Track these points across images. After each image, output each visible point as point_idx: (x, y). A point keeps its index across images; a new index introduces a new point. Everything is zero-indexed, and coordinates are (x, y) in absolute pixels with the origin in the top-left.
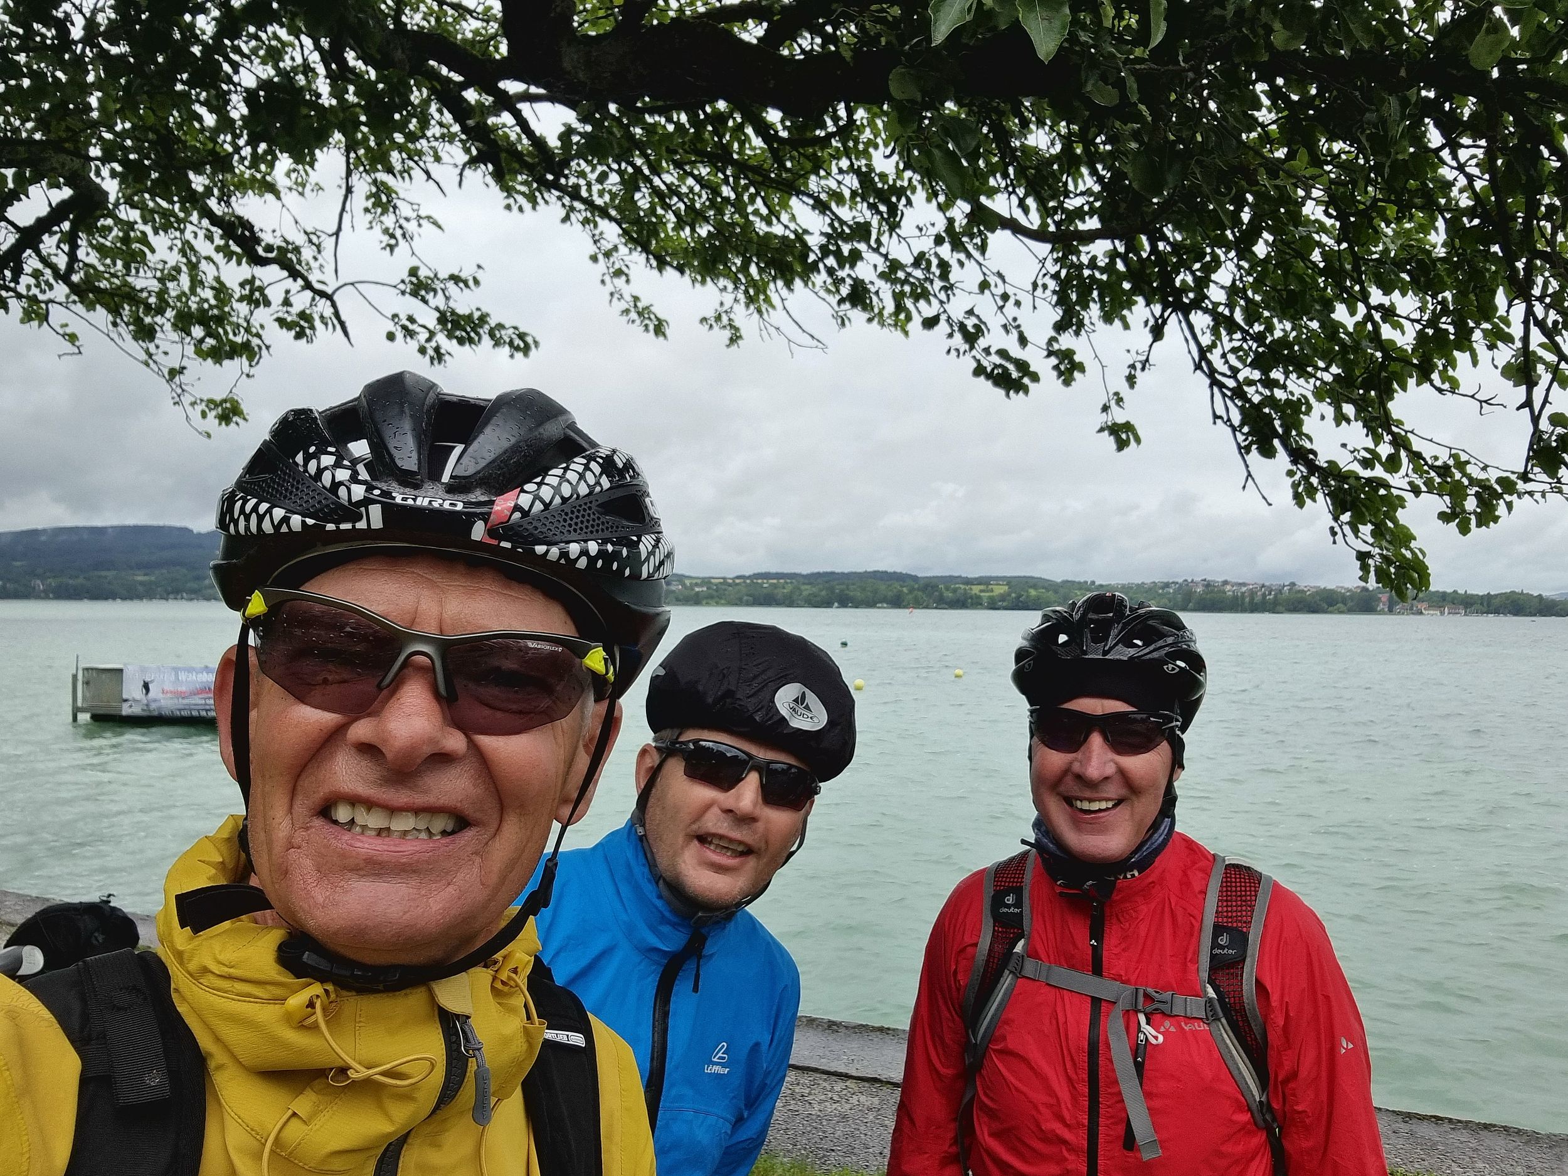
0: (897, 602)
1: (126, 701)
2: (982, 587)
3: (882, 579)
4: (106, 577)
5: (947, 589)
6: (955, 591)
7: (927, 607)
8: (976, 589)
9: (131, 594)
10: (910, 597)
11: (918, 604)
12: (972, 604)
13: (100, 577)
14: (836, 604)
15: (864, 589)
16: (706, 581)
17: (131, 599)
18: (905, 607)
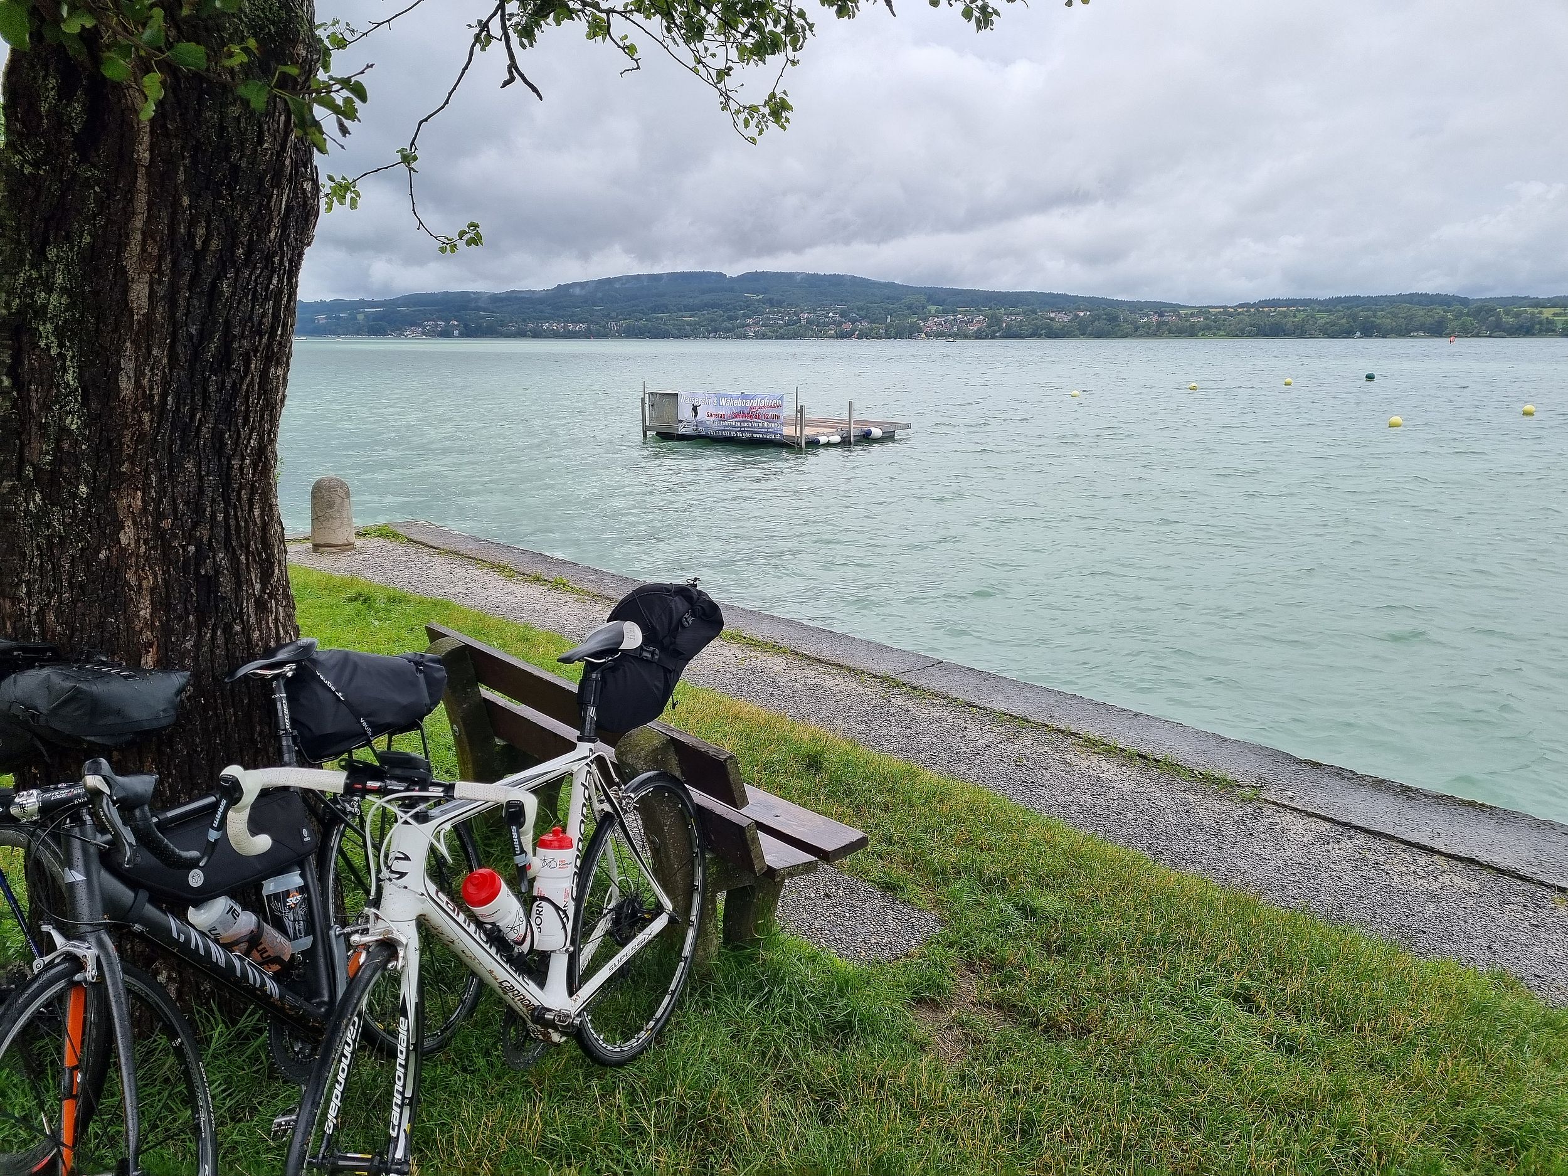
0: (1437, 330)
1: (681, 421)
2: (1557, 310)
3: (1419, 303)
4: (661, 318)
5: (1507, 313)
6: (1517, 315)
7: (1477, 335)
8: (1548, 313)
9: (681, 333)
10: (1455, 323)
11: (1465, 332)
12: (1540, 331)
13: (657, 318)
14: (1358, 334)
15: (1395, 316)
16: (1204, 311)
17: (681, 337)
18: (1448, 335)
